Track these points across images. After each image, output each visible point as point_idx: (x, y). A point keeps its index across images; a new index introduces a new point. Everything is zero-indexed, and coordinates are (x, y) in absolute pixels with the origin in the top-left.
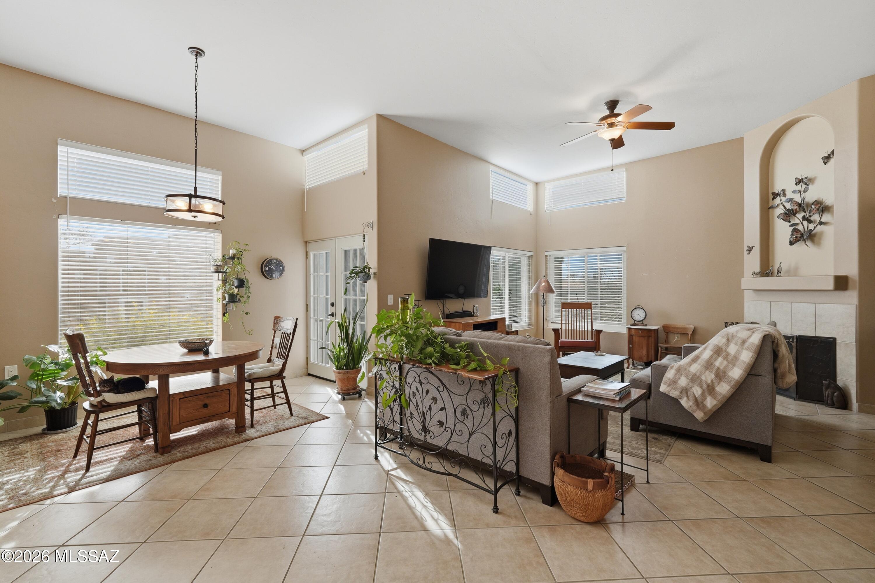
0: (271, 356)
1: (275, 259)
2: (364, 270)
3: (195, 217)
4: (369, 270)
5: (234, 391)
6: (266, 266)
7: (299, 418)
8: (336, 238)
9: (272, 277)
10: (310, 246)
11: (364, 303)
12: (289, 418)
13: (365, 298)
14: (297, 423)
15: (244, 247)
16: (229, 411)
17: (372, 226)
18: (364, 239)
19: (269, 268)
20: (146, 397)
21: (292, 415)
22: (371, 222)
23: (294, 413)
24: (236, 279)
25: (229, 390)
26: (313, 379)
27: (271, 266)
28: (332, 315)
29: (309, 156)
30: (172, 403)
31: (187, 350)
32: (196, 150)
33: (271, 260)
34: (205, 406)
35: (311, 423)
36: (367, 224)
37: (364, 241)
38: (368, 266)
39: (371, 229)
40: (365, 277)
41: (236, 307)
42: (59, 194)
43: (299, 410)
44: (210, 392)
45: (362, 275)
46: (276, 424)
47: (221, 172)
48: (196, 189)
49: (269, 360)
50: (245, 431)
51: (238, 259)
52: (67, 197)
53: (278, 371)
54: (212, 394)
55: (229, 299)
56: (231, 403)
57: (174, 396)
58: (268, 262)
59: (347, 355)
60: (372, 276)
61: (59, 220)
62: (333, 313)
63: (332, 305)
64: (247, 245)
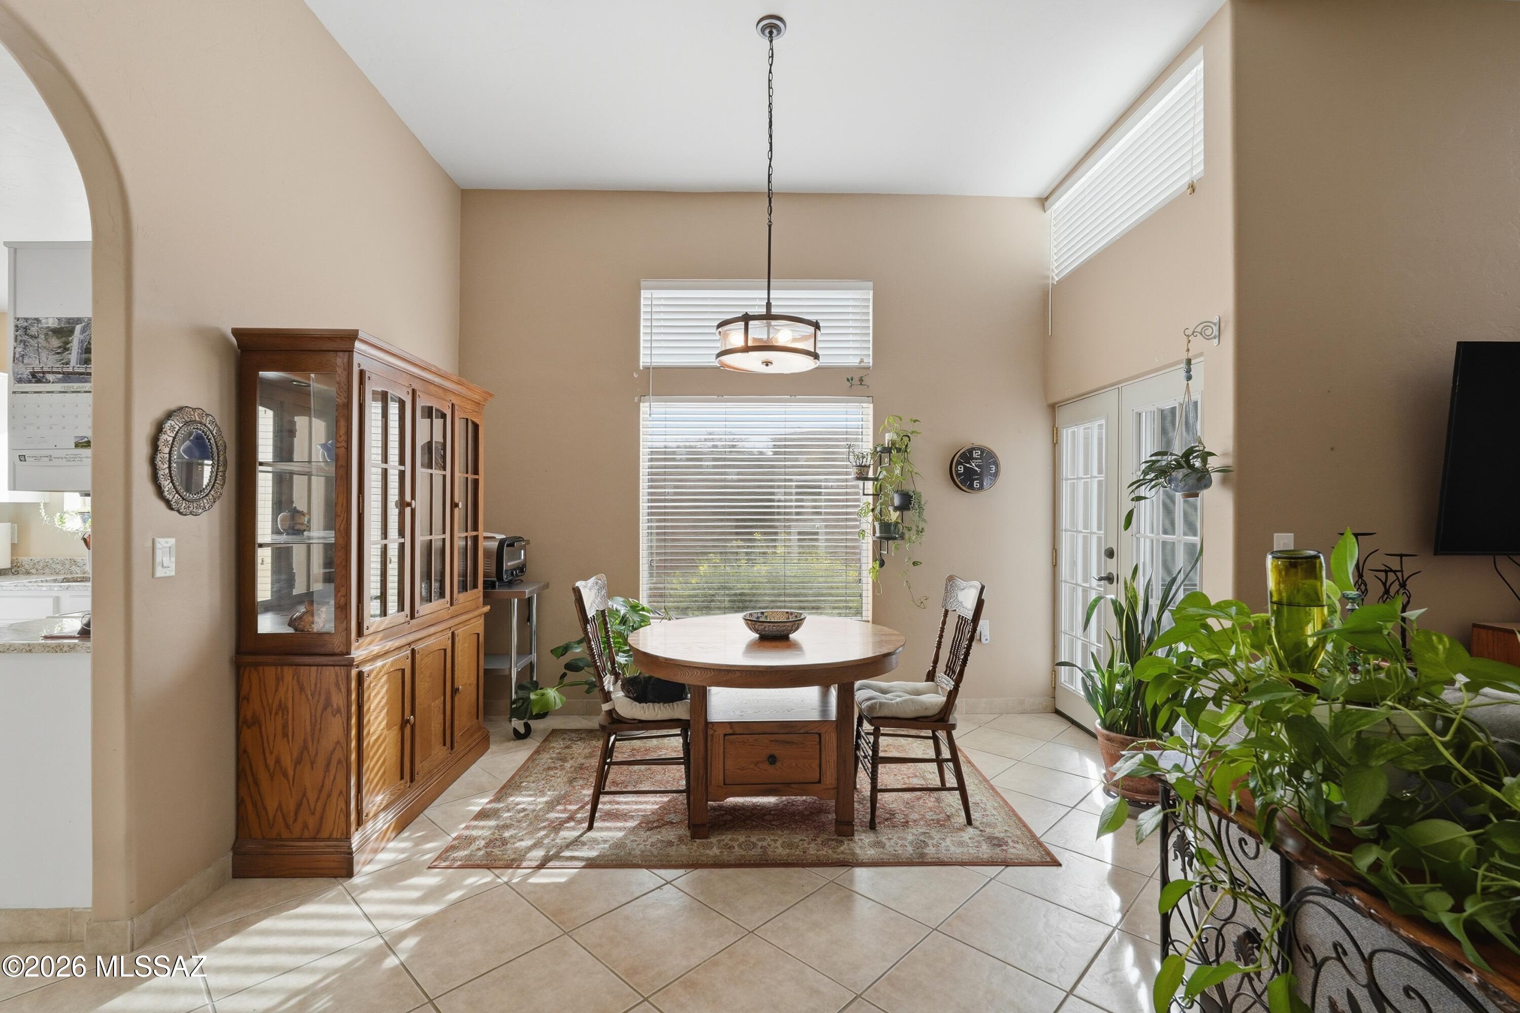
0: (934, 667)
1: (979, 449)
2: (1188, 462)
3: (767, 363)
4: (1205, 462)
5: (831, 740)
6: (959, 463)
7: (983, 836)
8: (1119, 386)
9: (971, 487)
10: (1063, 414)
11: (1195, 555)
12: (960, 829)
13: (1196, 540)
14: (971, 852)
15: (910, 427)
16: (819, 782)
17: (1216, 333)
18: (1189, 371)
19: (965, 467)
20: (675, 717)
21: (969, 822)
22: (1216, 320)
23: (974, 815)
24: (897, 492)
25: (820, 735)
26: (1063, 725)
27: (969, 463)
28: (1109, 579)
29: (1059, 205)
30: (712, 740)
31: (758, 635)
32: (770, 226)
33: (971, 451)
34: (772, 759)
35: (1007, 866)
36: (1199, 329)
37: (1189, 378)
38: (1201, 448)
39: (1216, 341)
40: (1191, 481)
41: (897, 548)
42: (641, 364)
43: (994, 812)
44: (780, 732)
45: (1179, 474)
46: (922, 838)
47: (871, 284)
48: (769, 305)
49: (931, 676)
50: (853, 835)
51: (899, 450)
52: (649, 368)
53: (936, 711)
54: (783, 737)
55: (881, 532)
56: (823, 766)
57: (715, 728)
58: (963, 455)
59: (1132, 694)
60: (1215, 477)
61: (642, 405)
62: (1110, 574)
63: (1110, 554)
64: (915, 421)
